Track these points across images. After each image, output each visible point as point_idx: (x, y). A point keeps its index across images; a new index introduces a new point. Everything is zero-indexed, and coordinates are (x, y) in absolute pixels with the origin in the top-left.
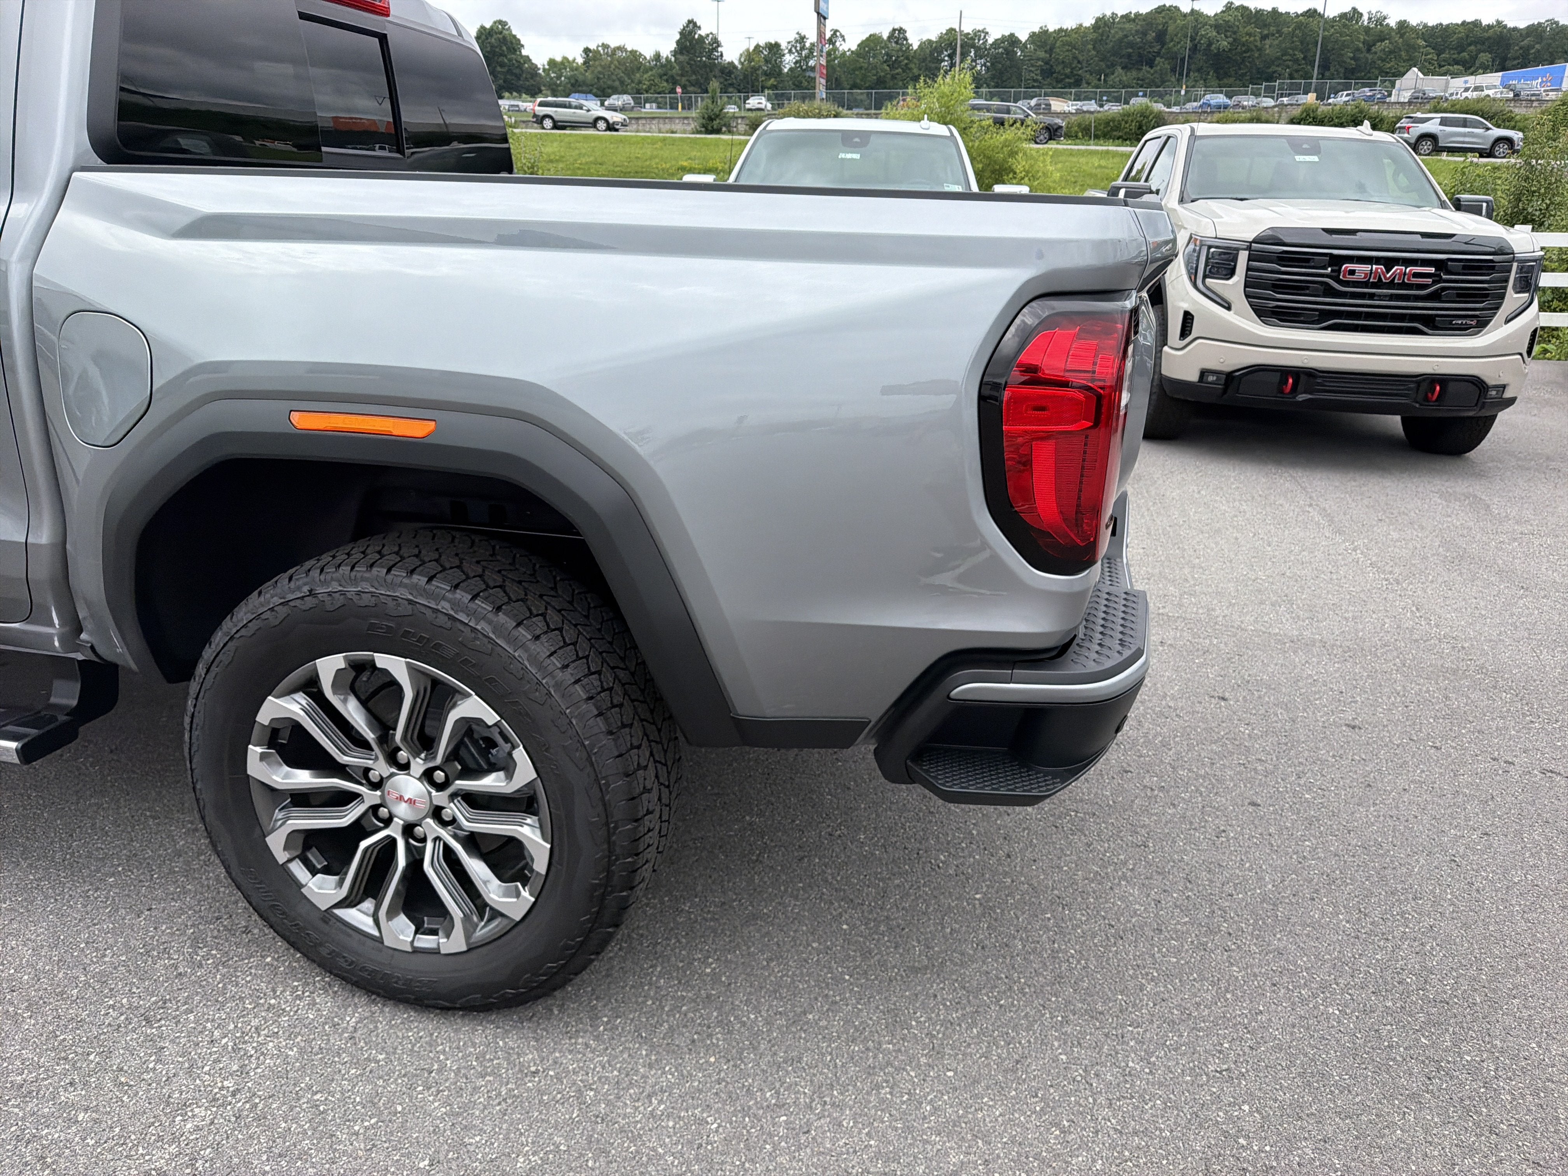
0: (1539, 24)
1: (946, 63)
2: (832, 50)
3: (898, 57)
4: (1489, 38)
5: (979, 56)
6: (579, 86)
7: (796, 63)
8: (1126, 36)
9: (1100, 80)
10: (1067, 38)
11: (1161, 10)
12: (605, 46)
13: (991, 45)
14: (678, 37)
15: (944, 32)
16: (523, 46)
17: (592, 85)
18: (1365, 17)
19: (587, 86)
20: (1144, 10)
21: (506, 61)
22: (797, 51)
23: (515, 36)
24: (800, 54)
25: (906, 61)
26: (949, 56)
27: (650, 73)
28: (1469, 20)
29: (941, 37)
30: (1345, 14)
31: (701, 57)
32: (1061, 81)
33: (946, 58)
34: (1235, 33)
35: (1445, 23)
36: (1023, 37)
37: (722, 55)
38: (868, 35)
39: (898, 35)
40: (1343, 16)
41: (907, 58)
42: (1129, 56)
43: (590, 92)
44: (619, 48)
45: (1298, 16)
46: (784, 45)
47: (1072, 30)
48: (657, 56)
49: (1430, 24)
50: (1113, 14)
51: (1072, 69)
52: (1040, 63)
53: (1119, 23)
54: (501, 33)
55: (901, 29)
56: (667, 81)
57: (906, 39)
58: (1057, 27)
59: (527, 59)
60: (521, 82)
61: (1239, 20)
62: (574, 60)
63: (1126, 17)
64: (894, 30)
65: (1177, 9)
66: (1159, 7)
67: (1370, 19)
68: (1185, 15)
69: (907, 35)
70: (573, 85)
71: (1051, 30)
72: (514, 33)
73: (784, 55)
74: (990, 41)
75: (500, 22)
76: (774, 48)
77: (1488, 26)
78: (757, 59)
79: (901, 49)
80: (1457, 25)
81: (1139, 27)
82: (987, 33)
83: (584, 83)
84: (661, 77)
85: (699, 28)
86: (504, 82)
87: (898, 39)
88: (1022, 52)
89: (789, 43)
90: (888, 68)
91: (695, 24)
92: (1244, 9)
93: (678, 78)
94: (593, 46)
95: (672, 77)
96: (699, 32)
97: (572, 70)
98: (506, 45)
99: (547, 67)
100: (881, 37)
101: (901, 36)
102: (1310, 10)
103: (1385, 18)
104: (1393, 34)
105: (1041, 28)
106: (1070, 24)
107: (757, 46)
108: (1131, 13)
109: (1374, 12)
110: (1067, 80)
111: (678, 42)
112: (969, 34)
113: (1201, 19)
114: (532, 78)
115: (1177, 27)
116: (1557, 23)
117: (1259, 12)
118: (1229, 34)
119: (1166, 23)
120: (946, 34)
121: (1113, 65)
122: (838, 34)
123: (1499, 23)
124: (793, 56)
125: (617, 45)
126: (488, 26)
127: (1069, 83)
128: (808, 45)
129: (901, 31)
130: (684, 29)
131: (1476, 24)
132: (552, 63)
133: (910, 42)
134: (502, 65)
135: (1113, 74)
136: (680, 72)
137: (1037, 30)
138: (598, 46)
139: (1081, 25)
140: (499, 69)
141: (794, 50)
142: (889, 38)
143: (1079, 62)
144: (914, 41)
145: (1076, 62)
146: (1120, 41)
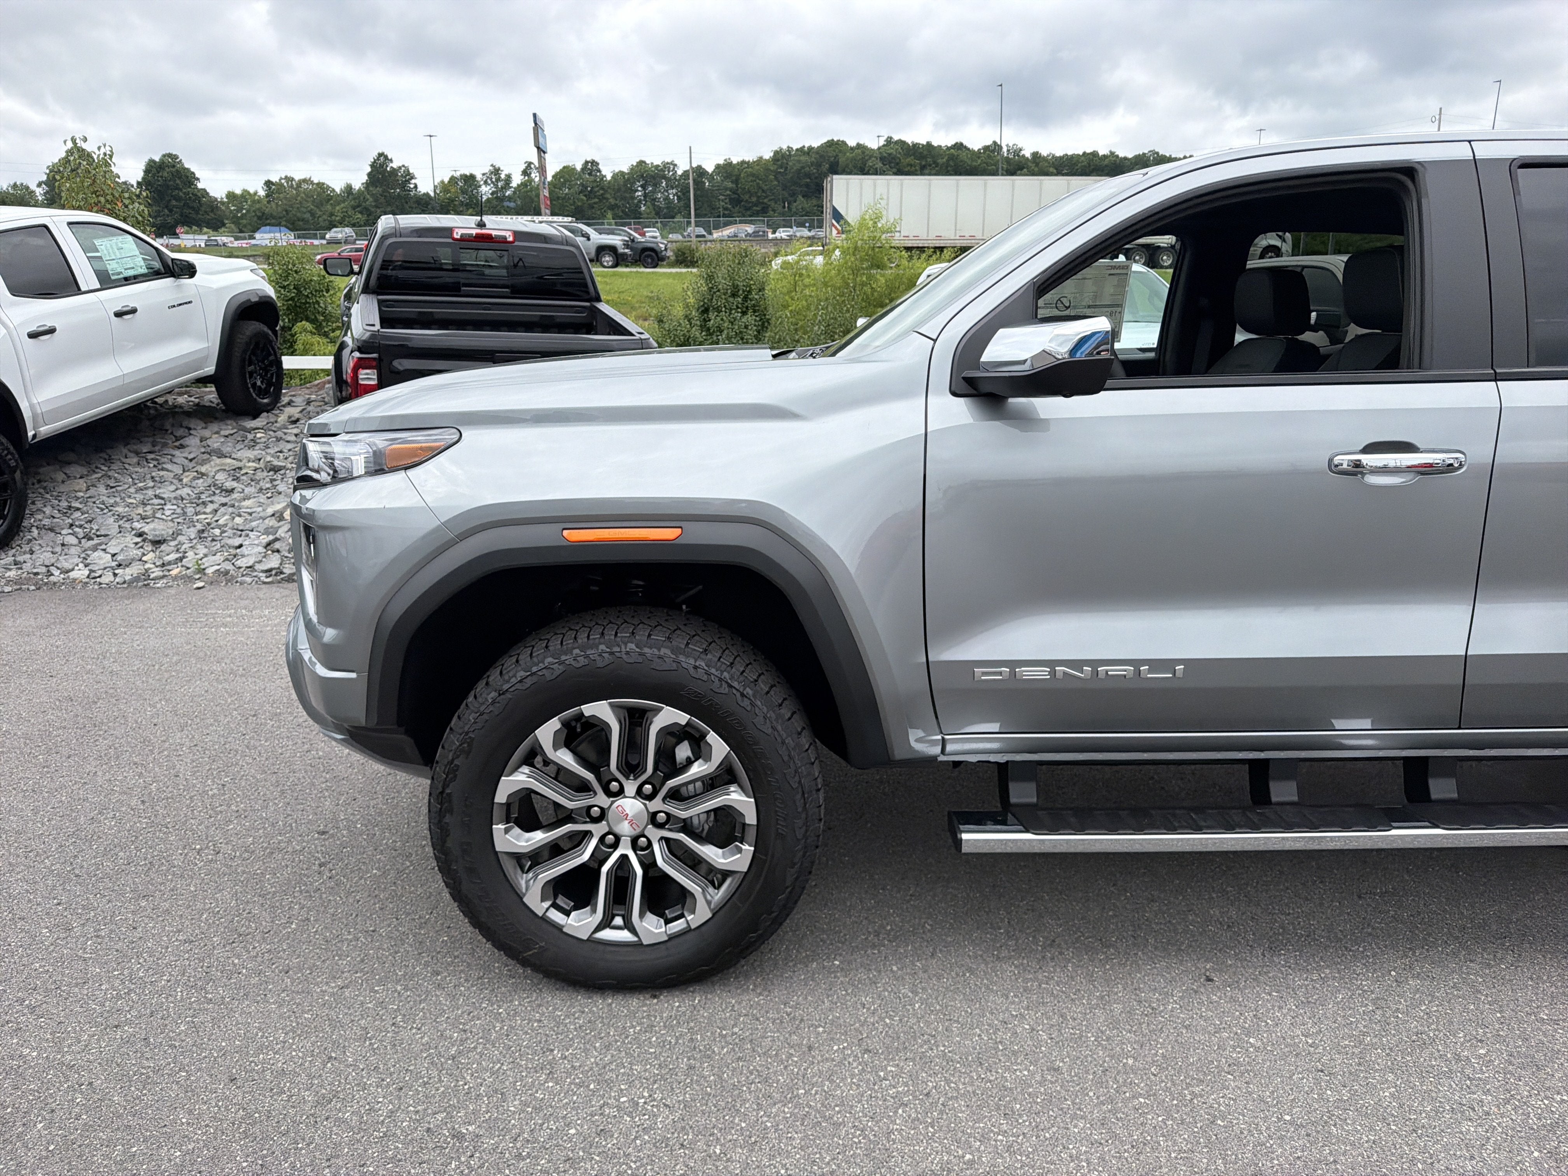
0: (1144, 154)
1: (640, 193)
2: (528, 181)
3: (592, 188)
4: (1106, 166)
5: (670, 186)
6: (267, 219)
7: (492, 194)
8: (803, 168)
9: (784, 207)
10: (750, 170)
11: (831, 144)
12: (289, 179)
13: (681, 176)
14: (369, 169)
15: (635, 164)
16: (198, 179)
17: (280, 218)
18: (1005, 149)
19: (274, 218)
20: (816, 144)
21: (181, 194)
22: (492, 182)
23: (188, 170)
24: (496, 186)
25: (601, 192)
26: (642, 186)
27: (342, 205)
28: (1088, 151)
29: (632, 169)
30: (988, 146)
31: (395, 189)
32: (747, 209)
33: (640, 189)
34: (898, 164)
35: (1070, 153)
36: (710, 168)
37: (416, 187)
38: (561, 168)
39: (591, 167)
40: (986, 148)
41: (602, 189)
42: (807, 185)
43: (279, 225)
44: (305, 181)
45: (948, 148)
46: (479, 177)
47: (754, 162)
48: (349, 188)
49: (1058, 155)
50: (788, 147)
51: (758, 197)
52: (728, 192)
53: (795, 155)
54: (174, 166)
55: (594, 161)
56: (361, 212)
57: (599, 171)
58: (740, 159)
59: (204, 192)
60: (200, 216)
61: (900, 153)
62: (256, 193)
63: (801, 150)
64: (587, 162)
65: (844, 143)
66: (828, 142)
67: (1008, 151)
68: (852, 149)
69: (600, 167)
70: (259, 218)
71: (735, 162)
72: (186, 166)
73: (480, 186)
74: (680, 172)
75: (170, 155)
76: (470, 179)
77: (1104, 155)
78: (453, 190)
79: (595, 181)
80: (1078, 155)
81: (813, 159)
82: (676, 165)
83: (272, 217)
84: (354, 209)
85: (391, 161)
86: (181, 216)
87: (591, 170)
88: (710, 182)
89: (484, 174)
90: (585, 198)
91: (386, 157)
92: (902, 143)
93: (373, 210)
94: (275, 179)
95: (366, 209)
96: (391, 165)
97: (254, 202)
98: (180, 178)
99: (225, 200)
100: (575, 169)
101: (594, 168)
102: (957, 143)
103: (1021, 150)
104: (1030, 164)
105: (725, 160)
106: (750, 157)
107: (452, 179)
108: (804, 147)
109: (1011, 145)
110: (755, 208)
111: (369, 175)
112: (658, 166)
113: (867, 152)
114: (212, 211)
115: (847, 159)
116: (1157, 153)
117: (915, 146)
118: (893, 165)
119: (837, 155)
120: (637, 166)
121: (793, 195)
122: (532, 166)
123: (1112, 153)
124: (489, 187)
125: (302, 177)
126: (157, 159)
127: (758, 211)
128: (503, 176)
129: (594, 163)
130: (375, 162)
131: (1094, 154)
132: (231, 196)
133: (604, 173)
134: (178, 199)
135: (795, 202)
136: (373, 204)
137: (721, 162)
138: (281, 179)
139: (761, 158)
140: (174, 203)
141: (489, 182)
142: (582, 169)
143: (763, 191)
144: (607, 172)
145: (760, 191)
146: (799, 171)
